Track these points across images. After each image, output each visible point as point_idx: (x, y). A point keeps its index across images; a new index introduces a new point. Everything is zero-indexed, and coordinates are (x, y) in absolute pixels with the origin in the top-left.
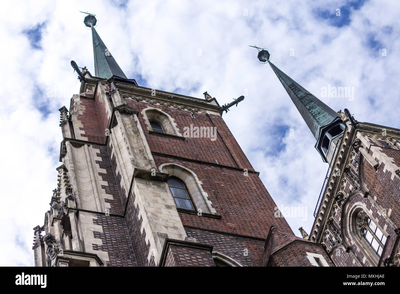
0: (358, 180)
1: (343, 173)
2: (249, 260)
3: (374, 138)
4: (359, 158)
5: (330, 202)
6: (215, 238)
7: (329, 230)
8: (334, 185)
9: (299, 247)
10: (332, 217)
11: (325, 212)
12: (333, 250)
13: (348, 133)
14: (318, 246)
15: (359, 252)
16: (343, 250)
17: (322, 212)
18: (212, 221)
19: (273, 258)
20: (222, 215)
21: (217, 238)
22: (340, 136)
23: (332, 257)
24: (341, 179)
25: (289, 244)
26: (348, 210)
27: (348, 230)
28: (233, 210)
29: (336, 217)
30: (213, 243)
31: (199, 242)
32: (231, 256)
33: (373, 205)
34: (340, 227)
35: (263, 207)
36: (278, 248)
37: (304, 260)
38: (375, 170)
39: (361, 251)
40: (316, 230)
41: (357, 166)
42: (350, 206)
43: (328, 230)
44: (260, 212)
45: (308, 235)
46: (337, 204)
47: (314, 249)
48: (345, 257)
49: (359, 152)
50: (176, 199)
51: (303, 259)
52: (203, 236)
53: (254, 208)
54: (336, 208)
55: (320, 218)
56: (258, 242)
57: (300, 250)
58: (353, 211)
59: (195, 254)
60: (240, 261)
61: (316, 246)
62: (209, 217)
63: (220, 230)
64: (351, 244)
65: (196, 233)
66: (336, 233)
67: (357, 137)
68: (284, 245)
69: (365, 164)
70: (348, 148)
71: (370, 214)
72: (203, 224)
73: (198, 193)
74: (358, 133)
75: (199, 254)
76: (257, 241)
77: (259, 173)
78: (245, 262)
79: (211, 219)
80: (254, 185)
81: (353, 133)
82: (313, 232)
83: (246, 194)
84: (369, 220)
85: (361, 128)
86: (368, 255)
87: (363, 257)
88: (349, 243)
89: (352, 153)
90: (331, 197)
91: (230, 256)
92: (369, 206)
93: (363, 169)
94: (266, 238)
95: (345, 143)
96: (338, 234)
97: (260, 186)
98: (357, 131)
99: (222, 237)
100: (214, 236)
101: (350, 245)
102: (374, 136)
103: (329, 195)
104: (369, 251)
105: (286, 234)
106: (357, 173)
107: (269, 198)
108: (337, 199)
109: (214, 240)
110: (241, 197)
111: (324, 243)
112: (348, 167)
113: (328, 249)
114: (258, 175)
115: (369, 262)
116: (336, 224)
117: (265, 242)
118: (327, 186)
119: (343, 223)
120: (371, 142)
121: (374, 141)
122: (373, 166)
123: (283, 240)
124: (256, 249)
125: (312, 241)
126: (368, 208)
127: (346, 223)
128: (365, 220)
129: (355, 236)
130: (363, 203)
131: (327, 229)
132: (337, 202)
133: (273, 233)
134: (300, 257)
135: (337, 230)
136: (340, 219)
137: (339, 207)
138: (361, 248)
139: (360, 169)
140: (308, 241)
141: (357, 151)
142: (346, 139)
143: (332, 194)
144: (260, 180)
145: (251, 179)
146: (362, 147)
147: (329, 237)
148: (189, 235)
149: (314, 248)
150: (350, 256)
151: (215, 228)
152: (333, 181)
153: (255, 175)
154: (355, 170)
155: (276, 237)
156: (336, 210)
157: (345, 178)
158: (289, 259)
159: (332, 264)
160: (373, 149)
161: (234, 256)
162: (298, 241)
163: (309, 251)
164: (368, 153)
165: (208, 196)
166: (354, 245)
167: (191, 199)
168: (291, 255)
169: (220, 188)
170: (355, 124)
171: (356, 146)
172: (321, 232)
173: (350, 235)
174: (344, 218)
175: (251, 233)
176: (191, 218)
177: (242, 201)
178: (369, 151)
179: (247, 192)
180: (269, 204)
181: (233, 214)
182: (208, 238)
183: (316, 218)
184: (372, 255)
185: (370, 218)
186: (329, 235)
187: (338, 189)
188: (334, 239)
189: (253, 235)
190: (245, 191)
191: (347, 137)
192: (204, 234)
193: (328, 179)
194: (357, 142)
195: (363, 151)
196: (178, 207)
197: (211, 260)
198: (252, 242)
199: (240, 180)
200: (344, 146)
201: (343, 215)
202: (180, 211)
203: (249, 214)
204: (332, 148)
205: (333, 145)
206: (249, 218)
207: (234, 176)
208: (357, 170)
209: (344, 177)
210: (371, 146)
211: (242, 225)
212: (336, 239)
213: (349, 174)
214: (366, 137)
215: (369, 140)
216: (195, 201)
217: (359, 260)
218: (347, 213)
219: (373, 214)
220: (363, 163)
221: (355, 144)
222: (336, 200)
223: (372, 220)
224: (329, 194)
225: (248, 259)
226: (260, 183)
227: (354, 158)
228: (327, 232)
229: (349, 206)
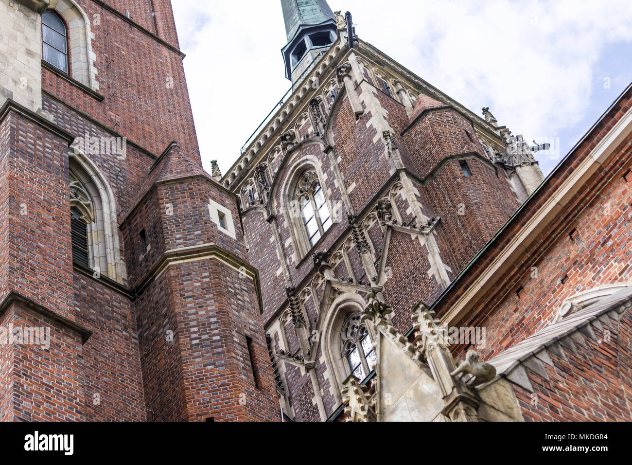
0: (325, 123)
1: (307, 105)
2: (121, 179)
3: (372, 71)
4: (339, 91)
5: (271, 139)
6: (82, 127)
7: (255, 180)
8: (288, 117)
9: (203, 187)
10: (266, 162)
11: (259, 152)
12: (248, 210)
13: (338, 49)
14: (230, 196)
15: (285, 227)
16: (263, 216)
17: (255, 150)
18: (88, 99)
19: (158, 188)
20: (106, 96)
21: (86, 127)
22: (324, 49)
23: (243, 220)
24: (301, 113)
25: (188, 178)
26: (294, 161)
27: (282, 190)
28: (124, 95)
29: (272, 165)
30: (77, 133)
31: (56, 123)
32: (97, 162)
33: (332, 168)
34: (272, 181)
35: (171, 108)
36: (170, 177)
37: (203, 209)
38: (355, 117)
39: (290, 228)
40: (236, 172)
41: (332, 103)
42: (299, 157)
43: (253, 179)
44: (165, 114)
45: (220, 175)
46: (280, 147)
47: (223, 199)
48: (262, 227)
49: (343, 83)
50: (45, 46)
51: (201, 207)
52: (66, 117)
53: (157, 104)
54: (276, 152)
55: (249, 158)
56: (145, 157)
57: (202, 192)
58: (300, 166)
59: (44, 138)
60: (107, 174)
61: (227, 196)
62: (85, 92)
63: (95, 118)
64: (278, 211)
65: (57, 109)
66: (263, 188)
67: (348, 60)
68: (181, 176)
69: (345, 105)
70: (329, 72)
71: (322, 180)
72: (72, 99)
73: (83, 50)
74: (353, 54)
75: (51, 141)
76: (144, 155)
77: (185, 56)
78: (113, 178)
79: (87, 95)
80: (170, 71)
81: (345, 52)
82: (230, 174)
83: (154, 79)
84: (318, 187)
85: (360, 49)
86: (297, 237)
87: (288, 238)
88: (275, 210)
89: (332, 81)
90: (277, 133)
91: (94, 161)
92: (325, 168)
93: (339, 110)
94: (158, 156)
95: (327, 62)
96: (265, 191)
97: (179, 76)
98: (352, 51)
99: (93, 129)
100: (82, 123)
101: (276, 213)
102: (373, 68)
103: (275, 128)
104: (300, 232)
105: (191, 161)
106: (328, 112)
107: (186, 98)
108: (283, 138)
109: (80, 129)
110: (144, 81)
111: (239, 195)
112: (318, 99)
113: (242, 206)
114: (183, 58)
115: (294, 247)
116: (268, 175)
117: (155, 161)
118: (278, 114)
119: (278, 177)
120: (366, 75)
121: (370, 76)
122: (354, 111)
123: (182, 168)
124: (137, 167)
125: (223, 186)
126: (323, 169)
127: (282, 179)
128: (312, 185)
129: (288, 203)
130: (319, 159)
131: (252, 177)
132: (281, 143)
133: (172, 152)
134: (198, 202)
135: (267, 184)
136: (276, 170)
137: (281, 151)
138: (290, 222)
139: (334, 109)
140: (219, 184)
141: (340, 80)
142: (331, 57)
143: (279, 129)
144: (182, 68)
145: (169, 60)
146: (350, 77)
147: (250, 190)
148: (45, 106)
149: (224, 196)
150: (270, 228)
151: (88, 112)
152: (288, 111)
153: (177, 56)
154: (327, 107)
155: (174, 159)
156: (276, 155)
157: (307, 113)
158: (181, 200)
159: (241, 230)
160: (364, 86)
161: (101, 164)
162: (204, 178)
163: (214, 199)
164: (355, 90)
165: (95, 60)
166: (282, 216)
167: (68, 55)
168: (186, 194)
169: (118, 56)
170: (353, 40)
171: (342, 72)
172: (241, 178)
173: (281, 198)
174: (283, 171)
175: (139, 139)
176: (58, 84)
177: (144, 88)
178: (357, 86)
179: (156, 76)
180: (182, 107)
181: (124, 101)
182: (72, 123)
183: (243, 155)
184: (302, 239)
185: (320, 185)
186: (252, 186)
187: (290, 125)
188: (256, 195)
189: (141, 145)
190: (153, 75)
191: (334, 54)
192: (69, 115)
193: (282, 104)
194: (346, 67)
195: (348, 83)
196: (44, 59)
197: (65, 157)
198: (135, 154)
199: (152, 55)
200: (325, 66)
201: (283, 166)
202: (45, 65)
203: (147, 111)
204: (306, 61)
205: (308, 58)
206: (145, 117)
207: (146, 46)
208: (329, 109)
209: (306, 111)
210: (364, 82)
211: (131, 123)
212: (260, 197)
213: (315, 110)
214: (362, 66)
215: (363, 72)
216: (73, 60)
217: (281, 240)
218: (291, 166)
219: (326, 181)
220: (342, 102)
221: (342, 69)
222: (282, 140)
223: (321, 190)
224: (275, 126)
225: (120, 176)
226: (180, 71)
227: (331, 88)
228: (250, 182)
229: (297, 156)
